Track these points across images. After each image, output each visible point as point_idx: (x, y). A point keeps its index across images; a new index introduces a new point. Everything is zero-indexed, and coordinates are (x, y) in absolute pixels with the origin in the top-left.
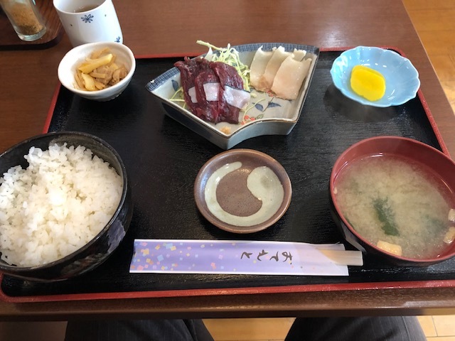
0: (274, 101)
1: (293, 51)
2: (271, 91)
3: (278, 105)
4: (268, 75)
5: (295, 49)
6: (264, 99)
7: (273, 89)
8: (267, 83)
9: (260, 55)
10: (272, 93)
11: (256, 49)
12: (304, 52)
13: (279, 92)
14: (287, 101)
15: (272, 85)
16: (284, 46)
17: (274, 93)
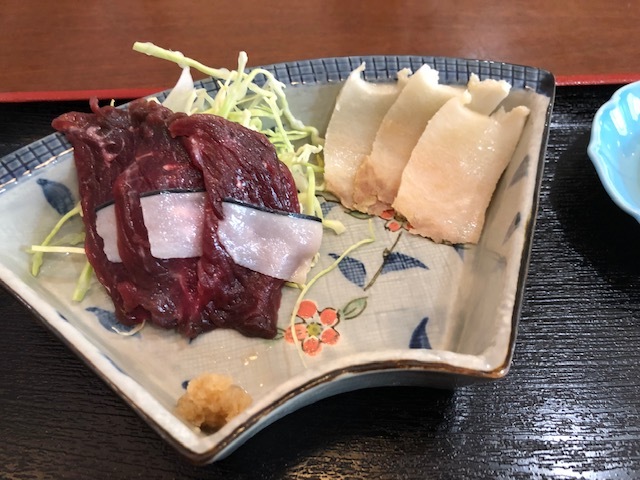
0: (402, 248)
1: (465, 84)
2: (391, 211)
3: (416, 263)
4: (382, 162)
5: (474, 77)
6: (368, 240)
7: (399, 205)
8: (380, 184)
9: (357, 94)
10: (395, 217)
11: (342, 75)
12: (505, 87)
13: (419, 216)
14: (447, 250)
15: (395, 193)
16: (435, 67)
17: (403, 219)
